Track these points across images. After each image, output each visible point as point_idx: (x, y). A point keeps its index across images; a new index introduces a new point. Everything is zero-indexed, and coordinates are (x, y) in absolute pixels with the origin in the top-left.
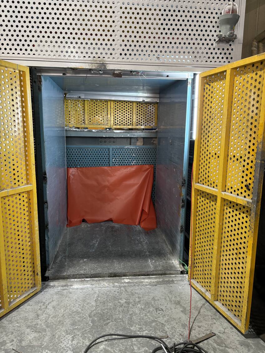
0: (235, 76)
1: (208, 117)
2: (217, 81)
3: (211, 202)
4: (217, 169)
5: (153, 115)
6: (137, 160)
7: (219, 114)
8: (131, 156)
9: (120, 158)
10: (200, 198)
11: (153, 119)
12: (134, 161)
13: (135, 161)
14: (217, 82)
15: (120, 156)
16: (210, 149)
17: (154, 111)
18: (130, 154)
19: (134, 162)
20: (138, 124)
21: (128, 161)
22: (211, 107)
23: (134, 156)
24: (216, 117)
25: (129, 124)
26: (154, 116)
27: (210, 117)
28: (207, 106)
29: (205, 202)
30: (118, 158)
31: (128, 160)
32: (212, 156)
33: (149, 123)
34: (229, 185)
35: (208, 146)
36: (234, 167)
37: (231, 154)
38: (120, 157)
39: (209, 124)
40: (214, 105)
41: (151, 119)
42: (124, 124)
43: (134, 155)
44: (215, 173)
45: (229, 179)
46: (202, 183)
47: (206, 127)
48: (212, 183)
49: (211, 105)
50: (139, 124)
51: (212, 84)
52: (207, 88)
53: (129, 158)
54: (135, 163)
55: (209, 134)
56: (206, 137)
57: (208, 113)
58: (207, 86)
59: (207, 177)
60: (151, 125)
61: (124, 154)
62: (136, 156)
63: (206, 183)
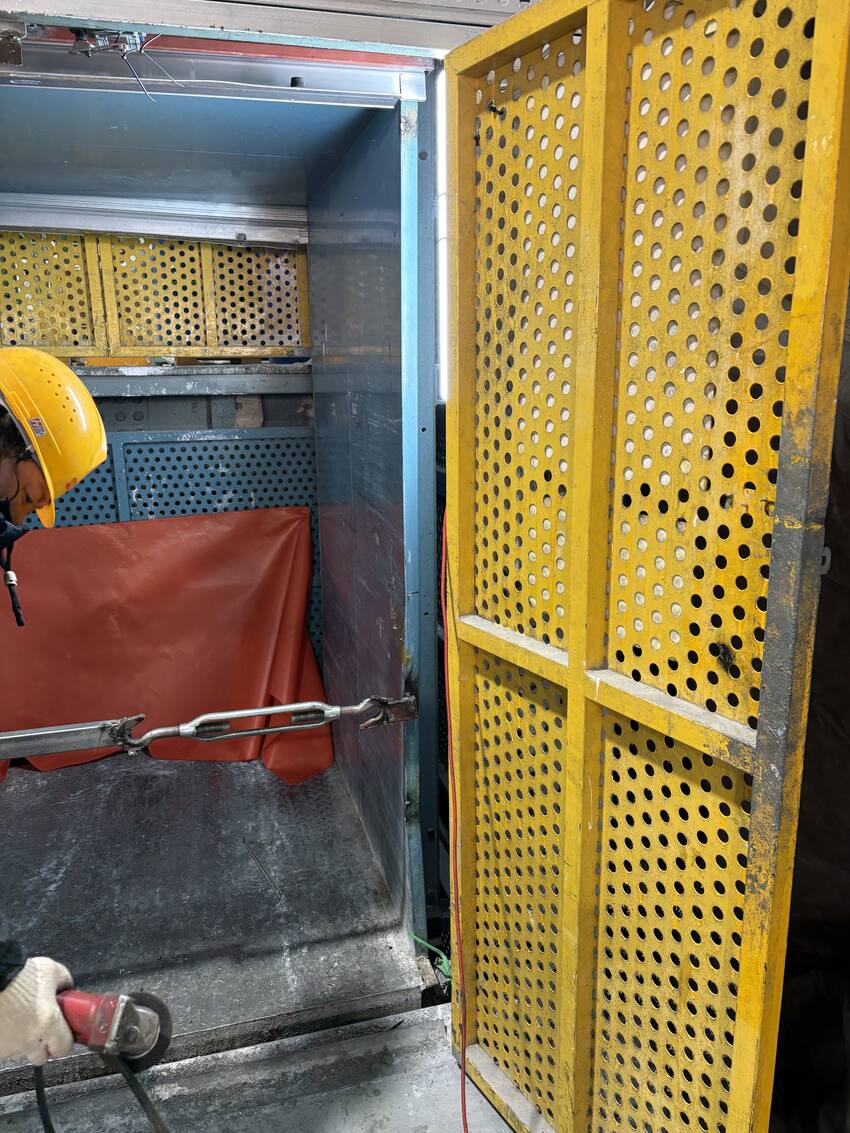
0: (637, 40)
1: (504, 288)
2: (537, 85)
3: (539, 708)
4: (559, 553)
5: (288, 300)
6: (240, 488)
7: (556, 267)
8: (212, 475)
9: (165, 486)
10: (487, 686)
11: (294, 318)
12: (224, 492)
13: (230, 495)
14: (539, 93)
15: (164, 474)
16: (520, 451)
17: (293, 284)
18: (206, 467)
19: (225, 498)
20: (229, 337)
21: (198, 496)
22: (514, 233)
23: (223, 474)
24: (541, 283)
25: (193, 340)
26: (294, 306)
27: (513, 285)
28: (496, 229)
29: (510, 707)
30: (154, 486)
31: (198, 491)
32: (533, 486)
33: (277, 335)
34: (622, 636)
35: (508, 434)
36: (644, 545)
37: (628, 480)
38: (164, 480)
39: (512, 323)
40: (529, 218)
41: (282, 316)
42: (169, 338)
43: (222, 469)
44: (547, 572)
45: (619, 607)
46: (489, 613)
47: (496, 340)
48: (539, 620)
49: (513, 221)
50: (235, 338)
51: (512, 109)
52: (489, 133)
53: (202, 482)
54: (230, 501)
55: (512, 375)
56: (500, 388)
57: (502, 262)
58: (489, 120)
59: (511, 588)
60: (287, 343)
61: (179, 465)
62: (234, 475)
63: (508, 613)
